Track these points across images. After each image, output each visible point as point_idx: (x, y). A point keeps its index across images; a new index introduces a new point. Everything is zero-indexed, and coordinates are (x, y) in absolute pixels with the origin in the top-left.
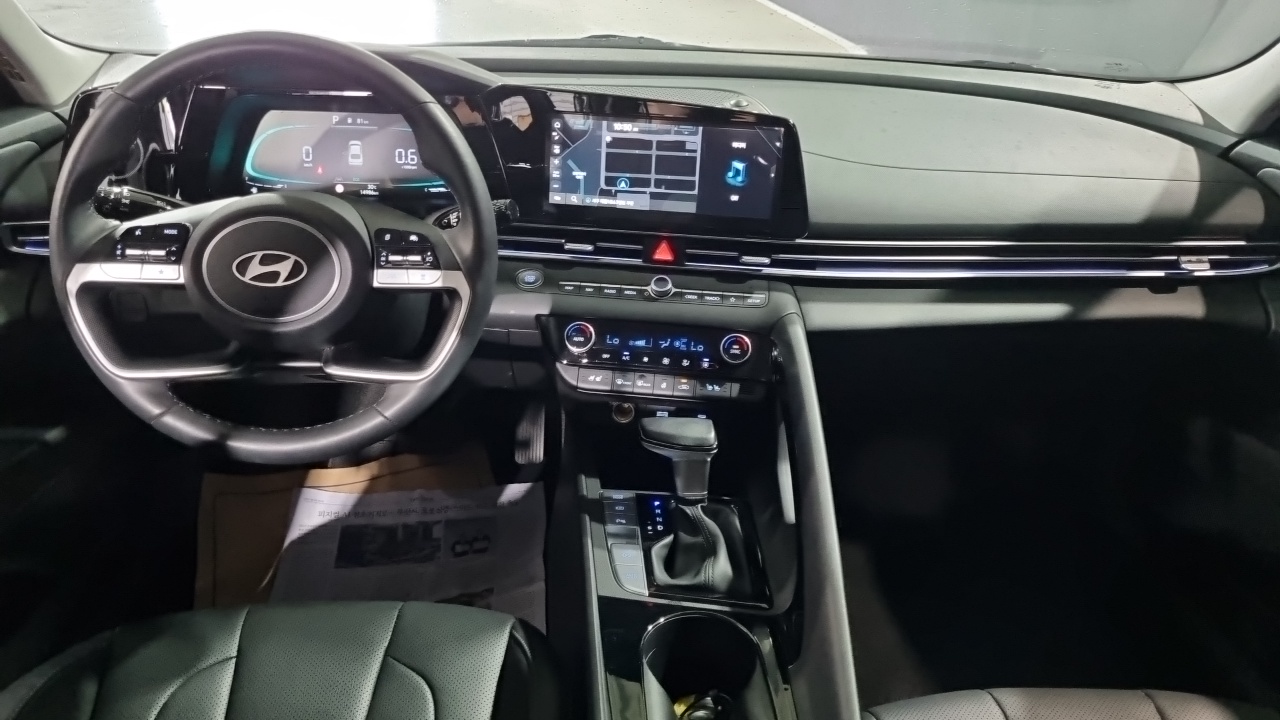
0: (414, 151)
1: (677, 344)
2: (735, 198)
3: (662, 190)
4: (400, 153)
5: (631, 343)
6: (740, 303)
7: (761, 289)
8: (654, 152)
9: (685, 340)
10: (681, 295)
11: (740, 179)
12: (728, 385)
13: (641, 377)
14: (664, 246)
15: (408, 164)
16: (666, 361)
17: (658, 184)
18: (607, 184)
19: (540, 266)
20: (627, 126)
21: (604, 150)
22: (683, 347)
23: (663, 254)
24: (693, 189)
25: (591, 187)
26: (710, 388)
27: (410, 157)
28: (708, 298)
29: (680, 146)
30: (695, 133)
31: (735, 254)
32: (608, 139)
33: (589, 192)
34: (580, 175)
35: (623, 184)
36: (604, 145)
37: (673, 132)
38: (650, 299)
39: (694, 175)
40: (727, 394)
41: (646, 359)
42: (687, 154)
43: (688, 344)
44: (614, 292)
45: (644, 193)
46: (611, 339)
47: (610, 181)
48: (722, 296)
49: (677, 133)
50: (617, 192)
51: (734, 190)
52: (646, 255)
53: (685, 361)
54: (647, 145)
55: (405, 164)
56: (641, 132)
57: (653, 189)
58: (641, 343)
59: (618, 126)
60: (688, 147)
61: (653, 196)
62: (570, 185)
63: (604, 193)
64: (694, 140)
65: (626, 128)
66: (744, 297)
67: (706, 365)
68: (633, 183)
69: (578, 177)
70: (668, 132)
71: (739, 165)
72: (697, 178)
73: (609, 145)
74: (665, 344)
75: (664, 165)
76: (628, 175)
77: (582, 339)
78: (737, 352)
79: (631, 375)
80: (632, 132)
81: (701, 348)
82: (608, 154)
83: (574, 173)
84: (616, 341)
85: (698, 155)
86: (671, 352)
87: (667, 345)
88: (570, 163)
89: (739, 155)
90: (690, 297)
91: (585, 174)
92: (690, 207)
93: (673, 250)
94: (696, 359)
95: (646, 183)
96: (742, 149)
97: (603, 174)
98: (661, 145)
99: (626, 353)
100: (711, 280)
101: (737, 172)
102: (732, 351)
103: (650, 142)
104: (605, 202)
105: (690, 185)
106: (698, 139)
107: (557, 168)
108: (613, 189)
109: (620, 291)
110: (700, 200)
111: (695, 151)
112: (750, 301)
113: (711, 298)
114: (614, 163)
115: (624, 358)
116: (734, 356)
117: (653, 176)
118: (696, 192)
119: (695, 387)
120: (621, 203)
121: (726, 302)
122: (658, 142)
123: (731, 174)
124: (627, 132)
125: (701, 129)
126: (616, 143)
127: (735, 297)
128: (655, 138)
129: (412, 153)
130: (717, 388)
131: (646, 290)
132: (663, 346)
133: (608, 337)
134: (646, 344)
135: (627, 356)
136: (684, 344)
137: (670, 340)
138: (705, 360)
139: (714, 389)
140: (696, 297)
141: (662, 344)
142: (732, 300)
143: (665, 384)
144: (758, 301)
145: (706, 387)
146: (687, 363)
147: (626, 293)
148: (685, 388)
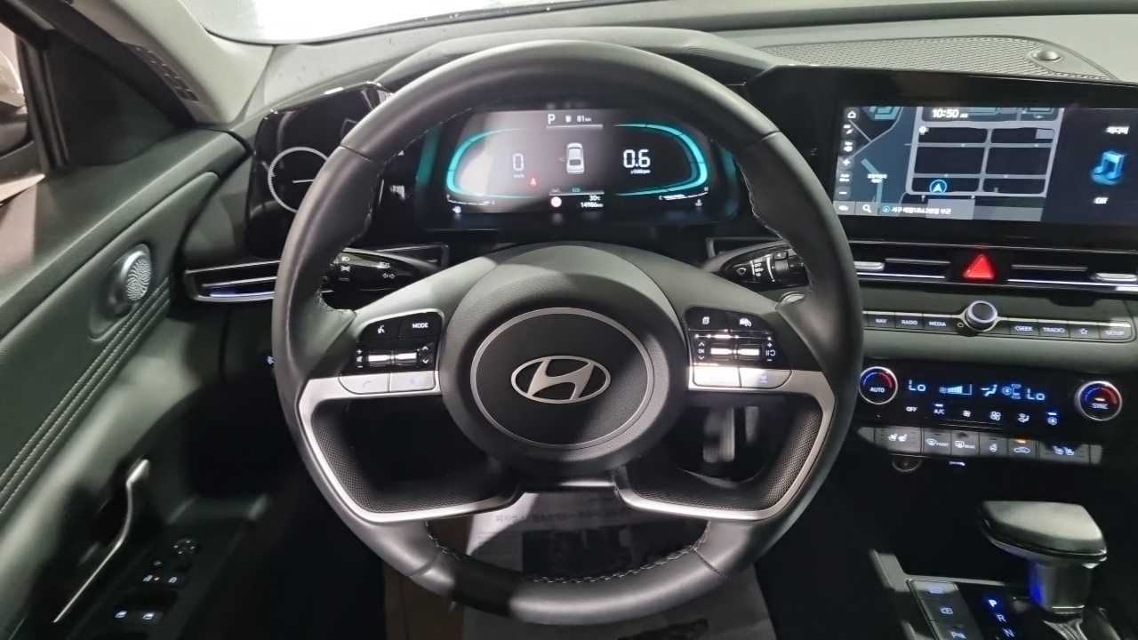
0: (646, 151)
1: (1007, 391)
2: (1101, 200)
3: (995, 194)
4: (629, 155)
5: (942, 390)
6: (1095, 335)
7: (1119, 314)
8: (988, 145)
9: (1019, 386)
10: (1010, 325)
11: (1113, 175)
12: (1085, 447)
13: (961, 436)
14: (982, 260)
15: (639, 168)
16: (995, 416)
17: (989, 185)
18: (915, 188)
20: (952, 112)
21: (915, 145)
22: (1016, 396)
23: (979, 271)
24: (1041, 190)
25: (892, 192)
26: (1059, 451)
27: (641, 158)
28: (1048, 329)
29: (1029, 134)
30: (1054, 117)
32: (923, 130)
33: (889, 197)
34: (877, 178)
35: (938, 188)
36: (915, 138)
37: (1019, 116)
38: (965, 332)
39: (1044, 172)
40: (1085, 460)
41: (967, 414)
42: (1037, 145)
43: (1022, 392)
44: (915, 322)
45: (968, 197)
46: (915, 386)
47: (920, 184)
48: (1068, 327)
49: (1024, 118)
50: (928, 197)
51: (1101, 190)
52: (956, 272)
53: (1022, 416)
54: (980, 135)
55: (635, 168)
56: (972, 118)
57: (981, 193)
58: (958, 390)
59: (937, 112)
60: (1039, 135)
61: (980, 201)
62: (862, 190)
63: (910, 200)
64: (1048, 126)
65: (949, 115)
66: (1098, 327)
67: (1053, 421)
68: (953, 185)
69: (874, 181)
70: (1012, 117)
71: (1115, 158)
72: (1047, 177)
73: (922, 138)
74: (989, 392)
75: (1000, 161)
76: (946, 176)
77: (882, 390)
78: (1104, 406)
79: (946, 435)
80: (959, 119)
81: (1041, 397)
82: (920, 150)
83: (870, 176)
84: (922, 388)
85: (1053, 147)
86: (999, 402)
87: (993, 392)
88: (865, 163)
89: (1116, 143)
90: (1022, 328)
91: (885, 176)
92: (1034, 215)
93: (993, 265)
94: (1037, 411)
95: (972, 185)
96: (1122, 134)
97: (911, 175)
98: (999, 135)
99: (938, 405)
100: (1045, 303)
101: (1110, 166)
102: (1096, 406)
103: (984, 131)
104: (910, 210)
105: (1038, 186)
106: (1056, 125)
107: (847, 170)
108: (923, 194)
109: (923, 321)
110: (1046, 204)
111: (1050, 141)
112: (1109, 333)
113: (1053, 330)
114: (928, 161)
115: (936, 411)
116: (1099, 413)
117: (983, 176)
118: (1043, 194)
119: (1037, 450)
120: (932, 211)
121: (1074, 335)
122: (996, 131)
123: (1099, 169)
124: (951, 120)
125: (1062, 110)
126: (933, 135)
127: (1086, 327)
128: (991, 126)
129: (644, 155)
130: (1069, 451)
131: (959, 320)
132: (987, 394)
133: (911, 382)
134: (964, 391)
135: (939, 408)
136: (1016, 391)
137: (995, 386)
138: (1050, 414)
139: (1064, 453)
140: (1030, 329)
141: (986, 391)
142: (1084, 332)
143: (995, 445)
144: (1121, 333)
145: (1053, 450)
146: (1025, 418)
147: (931, 323)
148: (1025, 452)
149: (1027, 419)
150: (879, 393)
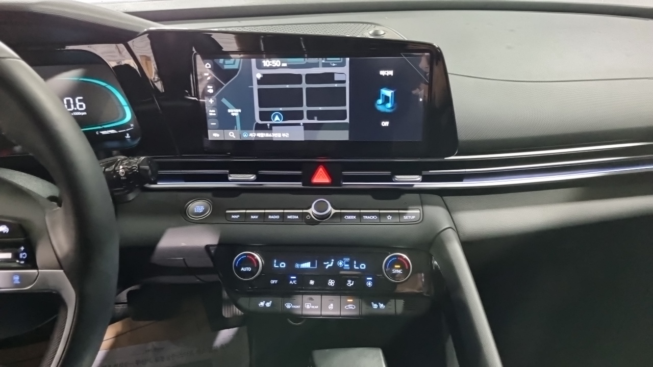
0: (81, 98)
1: (340, 263)
2: (385, 124)
3: (315, 121)
4: (68, 101)
5: (297, 266)
6: (397, 220)
7: (414, 204)
8: (304, 86)
9: (348, 260)
10: (341, 215)
11: (389, 105)
12: (393, 301)
13: (309, 299)
14: (321, 170)
15: (78, 111)
16: (331, 283)
17: (311, 115)
18: (261, 119)
20: (276, 62)
21: (256, 87)
22: (347, 267)
23: (321, 178)
24: (345, 118)
25: (247, 122)
26: (375, 306)
27: (78, 104)
28: (366, 217)
29: (329, 77)
30: (342, 65)
31: (388, 173)
32: (259, 76)
33: (246, 126)
34: (235, 112)
35: (277, 118)
36: (255, 82)
37: (320, 65)
38: (311, 222)
39: (345, 105)
40: (392, 311)
41: (312, 282)
42: (336, 85)
43: (351, 263)
44: (278, 217)
45: (299, 124)
46: (278, 264)
47: (265, 116)
48: (379, 215)
49: (325, 65)
50: (272, 125)
51: (385, 117)
52: (306, 178)
53: (349, 281)
54: (297, 79)
55: (74, 111)
56: (289, 67)
57: (306, 120)
58: (307, 265)
59: (266, 63)
60: (337, 78)
61: (307, 127)
62: (226, 122)
63: (260, 128)
64: (341, 71)
65: (274, 64)
66: (399, 213)
67: (369, 284)
68: (287, 116)
69: (233, 114)
70: (316, 65)
71: (388, 93)
72: (347, 108)
73: (260, 82)
74: (329, 265)
75: (315, 97)
76: (281, 109)
77: (249, 269)
78: (399, 271)
79: (299, 298)
80: (281, 67)
81: (363, 266)
82: (259, 90)
83: (229, 111)
84: (283, 265)
85: (347, 85)
86: (335, 273)
87: (331, 265)
88: (224, 101)
89: (387, 83)
90: (349, 217)
91: (240, 111)
92: (343, 136)
93: (330, 174)
94: (359, 279)
95: (299, 115)
96: (390, 76)
97: (257, 109)
98: (311, 78)
99: (292, 277)
100: (369, 198)
101: (386, 99)
102: (394, 271)
103: (300, 76)
104: (262, 135)
105: (342, 115)
106: (346, 70)
107: (213, 107)
108: (268, 123)
109: (283, 216)
110: (351, 127)
111: (344, 82)
112: (406, 217)
113: (369, 218)
114: (266, 98)
115: (291, 282)
116: (394, 276)
117: (305, 108)
118: (347, 121)
119: (361, 305)
120: (278, 135)
121: (383, 220)
122: (307, 76)
123: (380, 101)
124: (276, 68)
125: (348, 59)
126: (265, 79)
127: (391, 214)
128: (303, 72)
129: (80, 101)
130: (382, 306)
131: (308, 214)
132: (327, 267)
133: (275, 262)
134: (311, 266)
136: (347, 263)
137: (333, 260)
138: (368, 279)
139: (379, 307)
140: (355, 217)
141: (327, 265)
142: (389, 218)
143: (332, 305)
144: (413, 217)
145: (371, 306)
146: (351, 283)
147: (289, 217)
148: (352, 308)
149: (352, 284)
150: (247, 272)
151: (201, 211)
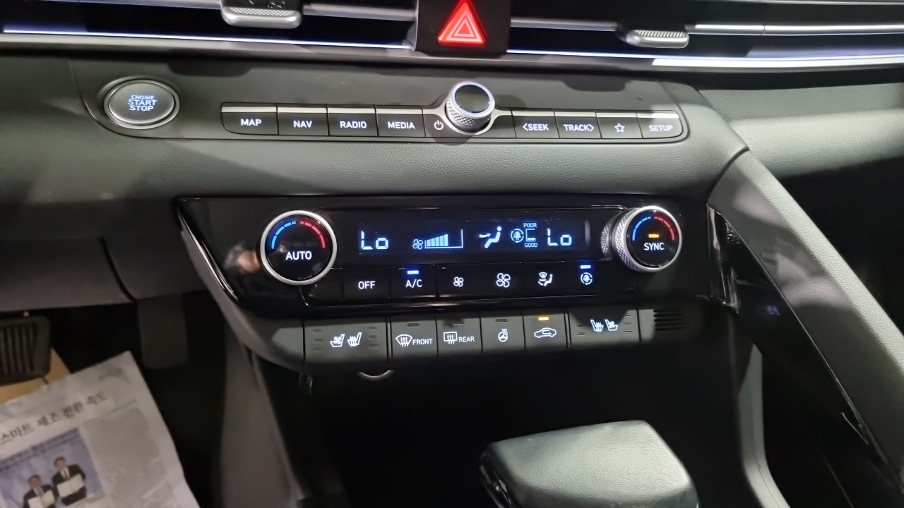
1: (517, 235)
5: (417, 244)
6: (635, 133)
9: (532, 226)
10: (514, 123)
12: (631, 314)
13: (450, 326)
16: (503, 280)
19: (163, 68)
22: (532, 242)
26: (598, 327)
28: (571, 127)
31: (608, 27)
38: (447, 138)
40: (633, 336)
41: (459, 282)
43: (539, 234)
44: (362, 125)
46: (370, 241)
48: (595, 122)
52: (426, 34)
53: (543, 275)
58: (441, 242)
66: (637, 120)
67: (587, 279)
74: (491, 240)
77: (307, 255)
78: (658, 247)
81: (566, 240)
84: (383, 243)
86: (508, 256)
87: (496, 240)
90: (533, 127)
94: (563, 264)
99: (410, 272)
102: (648, 247)
109: (373, 121)
112: (653, 129)
113: (577, 128)
115: (408, 284)
116: (651, 257)
119: (567, 331)
121: (607, 134)
127: (622, 121)
130: (611, 325)
131: (437, 118)
132: (487, 245)
133: (363, 235)
134: (451, 243)
135: (413, 279)
136: (531, 234)
137: (499, 229)
138: (583, 267)
139: (605, 327)
140: (545, 127)
141: (486, 239)
142: (620, 128)
143: (505, 331)
144: (669, 128)
145: (590, 326)
146: (547, 278)
147: (390, 125)
148: (549, 335)
149: (550, 281)
150: (302, 262)
151: (149, 109)
